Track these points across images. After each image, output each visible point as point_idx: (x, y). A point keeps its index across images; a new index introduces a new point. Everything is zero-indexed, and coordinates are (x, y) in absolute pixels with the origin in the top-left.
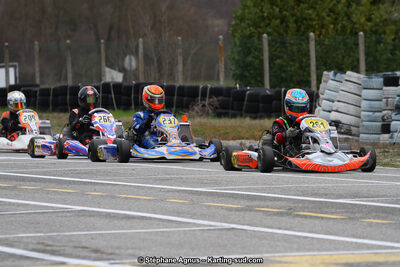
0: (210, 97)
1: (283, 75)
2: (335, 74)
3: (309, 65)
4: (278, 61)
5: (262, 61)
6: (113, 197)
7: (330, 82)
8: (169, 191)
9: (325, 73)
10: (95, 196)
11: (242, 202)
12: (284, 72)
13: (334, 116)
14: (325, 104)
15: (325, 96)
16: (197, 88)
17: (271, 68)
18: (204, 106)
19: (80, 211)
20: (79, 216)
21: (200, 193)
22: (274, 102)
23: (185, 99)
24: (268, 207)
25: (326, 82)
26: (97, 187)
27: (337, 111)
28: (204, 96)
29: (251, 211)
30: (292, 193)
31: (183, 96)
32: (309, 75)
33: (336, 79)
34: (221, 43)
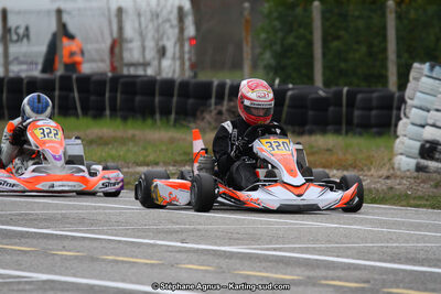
0: (230, 100)
1: (343, 65)
2: (432, 68)
3: (385, 50)
4: (335, 44)
5: (310, 44)
6: (93, 259)
7: (424, 79)
8: (180, 251)
9: (416, 65)
10: (66, 258)
11: (298, 271)
12: (346, 60)
13: (430, 133)
14: (415, 114)
15: (415, 102)
16: (209, 84)
17: (324, 55)
18: (220, 113)
19: (45, 282)
20: (45, 290)
21: (231, 255)
22: (331, 109)
23: (191, 101)
24: (340, 279)
25: (417, 79)
26: (66, 243)
27: (434, 126)
28: (220, 97)
29: (314, 285)
30: (376, 256)
31: (188, 97)
32: (384, 66)
33: (434, 75)
34: (246, 13)
